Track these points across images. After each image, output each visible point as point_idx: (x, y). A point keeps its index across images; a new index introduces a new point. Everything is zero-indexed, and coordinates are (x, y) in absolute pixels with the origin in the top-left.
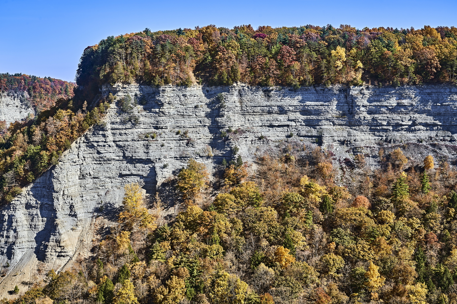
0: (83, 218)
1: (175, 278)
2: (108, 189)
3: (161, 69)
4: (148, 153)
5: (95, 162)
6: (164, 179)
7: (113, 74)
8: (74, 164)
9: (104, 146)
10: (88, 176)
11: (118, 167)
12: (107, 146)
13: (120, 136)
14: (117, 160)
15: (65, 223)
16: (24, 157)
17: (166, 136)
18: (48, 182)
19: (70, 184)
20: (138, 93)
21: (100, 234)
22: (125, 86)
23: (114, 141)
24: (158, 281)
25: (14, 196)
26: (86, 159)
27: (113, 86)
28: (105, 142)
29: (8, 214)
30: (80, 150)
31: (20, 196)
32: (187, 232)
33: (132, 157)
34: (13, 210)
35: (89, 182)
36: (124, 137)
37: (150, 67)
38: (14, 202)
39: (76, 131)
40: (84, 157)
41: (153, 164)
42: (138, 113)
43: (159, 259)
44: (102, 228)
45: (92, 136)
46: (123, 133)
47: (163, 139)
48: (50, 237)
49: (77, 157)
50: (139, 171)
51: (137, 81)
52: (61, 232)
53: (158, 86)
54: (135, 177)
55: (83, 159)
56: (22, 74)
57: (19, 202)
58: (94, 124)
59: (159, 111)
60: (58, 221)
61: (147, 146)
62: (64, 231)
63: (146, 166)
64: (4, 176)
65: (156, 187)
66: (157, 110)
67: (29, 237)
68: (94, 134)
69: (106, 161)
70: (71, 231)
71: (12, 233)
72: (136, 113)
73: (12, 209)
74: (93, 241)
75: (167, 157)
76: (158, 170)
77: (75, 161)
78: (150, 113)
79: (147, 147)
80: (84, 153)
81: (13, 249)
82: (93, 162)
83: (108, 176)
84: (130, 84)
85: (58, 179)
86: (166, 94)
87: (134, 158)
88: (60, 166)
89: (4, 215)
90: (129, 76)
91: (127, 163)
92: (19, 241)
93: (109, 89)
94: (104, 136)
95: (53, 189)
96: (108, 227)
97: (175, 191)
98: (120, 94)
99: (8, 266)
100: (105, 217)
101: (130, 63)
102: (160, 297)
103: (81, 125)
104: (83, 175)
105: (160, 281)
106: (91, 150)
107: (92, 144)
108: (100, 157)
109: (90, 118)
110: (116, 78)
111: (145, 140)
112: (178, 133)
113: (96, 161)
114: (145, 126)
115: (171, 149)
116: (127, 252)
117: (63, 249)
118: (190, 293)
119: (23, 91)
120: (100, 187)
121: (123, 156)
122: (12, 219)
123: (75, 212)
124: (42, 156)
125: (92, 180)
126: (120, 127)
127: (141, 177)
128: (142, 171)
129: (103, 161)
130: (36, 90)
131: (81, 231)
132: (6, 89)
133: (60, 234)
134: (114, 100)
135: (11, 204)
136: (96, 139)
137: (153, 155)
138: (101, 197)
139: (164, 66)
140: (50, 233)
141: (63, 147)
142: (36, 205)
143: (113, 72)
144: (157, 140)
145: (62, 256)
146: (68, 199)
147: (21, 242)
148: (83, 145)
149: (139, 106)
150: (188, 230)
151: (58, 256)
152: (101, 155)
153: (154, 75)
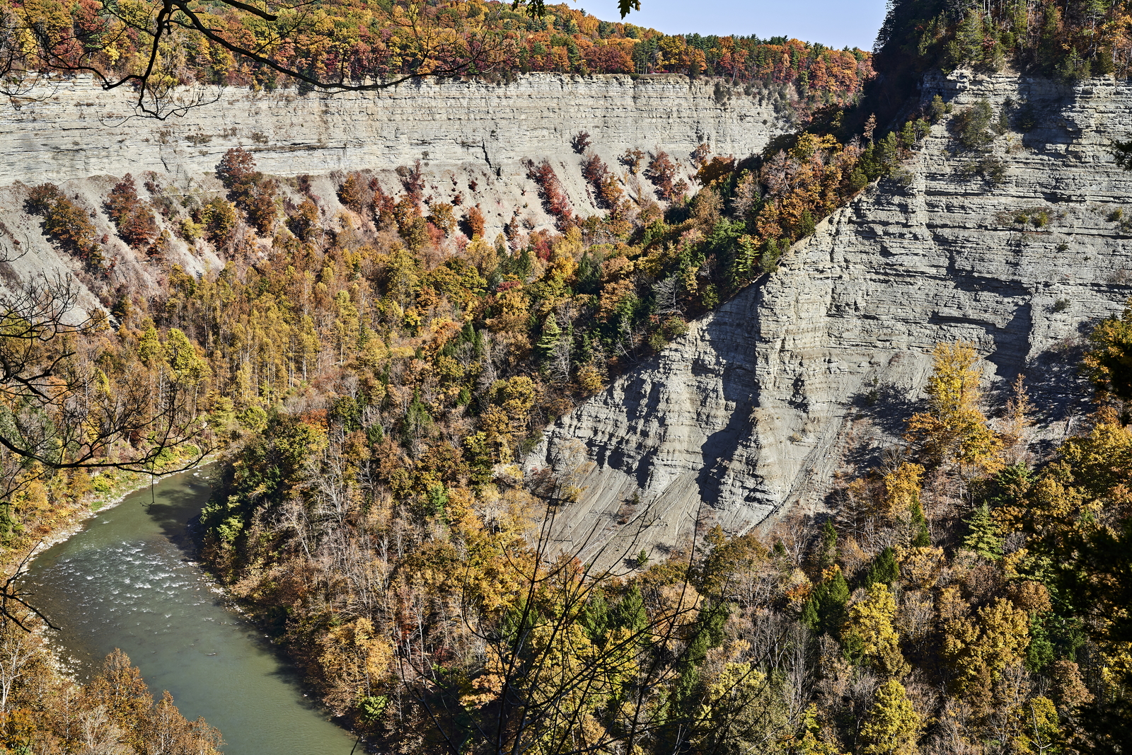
0: (822, 415)
1: (1005, 605)
2: (897, 350)
3: (1090, 31)
4: (1017, 264)
5: (874, 276)
6: (1051, 342)
7: (952, 44)
8: (818, 276)
9: (902, 236)
10: (850, 311)
11: (932, 294)
12: (908, 236)
13: (946, 214)
14: (931, 277)
15: (776, 421)
16: (703, 247)
17: (1076, 223)
18: (748, 315)
19: (803, 324)
20: (1015, 97)
21: (856, 462)
22: (980, 77)
23: (929, 226)
24: (964, 605)
25: (670, 340)
26: (851, 266)
27: (949, 77)
28: (905, 225)
29: (652, 380)
30: (837, 242)
31: (683, 341)
32: (1078, 492)
33: (973, 271)
34: (665, 373)
35: (852, 326)
36: (958, 216)
37: (1060, 25)
38: (666, 353)
39: (834, 190)
40: (846, 261)
41: (1027, 297)
42: (1007, 152)
43: (982, 549)
44: (864, 448)
45: (872, 208)
46: (955, 204)
47: (1065, 230)
48: (736, 449)
49: (829, 258)
50: (986, 311)
51: (1016, 65)
52: (763, 440)
53: (1073, 81)
54: (974, 326)
55: (843, 264)
56: (789, 38)
57: (678, 354)
58: (883, 176)
59: (1067, 150)
60: (759, 413)
61: (1018, 245)
62: (771, 439)
63: (1006, 300)
64: (655, 287)
65: (1024, 359)
66: (1061, 148)
67: (690, 442)
68: (878, 202)
69: (902, 275)
70: (789, 442)
71: (654, 426)
72: (999, 154)
73: (661, 370)
74: (835, 476)
75: (1071, 282)
76: (1037, 315)
77: (821, 268)
78: (1040, 156)
79: (1017, 248)
80: (847, 249)
81: (653, 464)
82: (868, 276)
83: (902, 314)
84: (994, 71)
85: (772, 310)
86: (1093, 104)
87: (976, 275)
88: (782, 276)
89: (644, 381)
90: (995, 49)
91: (956, 287)
92: (666, 446)
93: (938, 84)
94: (904, 208)
95: (759, 332)
96: (878, 448)
97: (1076, 378)
98: (963, 98)
99: (635, 502)
100: (877, 421)
101: (1004, 14)
102: (953, 644)
103: (849, 177)
104: (837, 307)
105: (968, 605)
106: (867, 245)
107: (870, 228)
108: (887, 264)
109: (874, 160)
110: (957, 55)
111: (1014, 229)
112: (1113, 217)
113: (877, 273)
114: (1020, 189)
115: (1086, 259)
116: (907, 516)
117: (761, 483)
118: (1040, 653)
119: (784, 84)
120: (879, 344)
121: (947, 268)
122: (659, 392)
123: (805, 398)
124: (741, 247)
125: (859, 322)
126: (951, 188)
127: (991, 328)
128: (995, 312)
129: (895, 275)
130: (816, 82)
131: (812, 447)
132: (743, 77)
133: (759, 447)
134: (945, 116)
135: (660, 357)
136: (882, 216)
137: (1029, 272)
138: (878, 368)
139: (1100, 23)
140: (738, 439)
141: (795, 230)
142: (717, 368)
143: (953, 38)
144: (1049, 233)
145: (755, 499)
146: (793, 362)
147: (671, 450)
148: (845, 228)
149: (1013, 134)
150: (1082, 489)
151: (748, 499)
152: (891, 260)
153: (1066, 47)
